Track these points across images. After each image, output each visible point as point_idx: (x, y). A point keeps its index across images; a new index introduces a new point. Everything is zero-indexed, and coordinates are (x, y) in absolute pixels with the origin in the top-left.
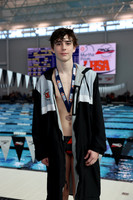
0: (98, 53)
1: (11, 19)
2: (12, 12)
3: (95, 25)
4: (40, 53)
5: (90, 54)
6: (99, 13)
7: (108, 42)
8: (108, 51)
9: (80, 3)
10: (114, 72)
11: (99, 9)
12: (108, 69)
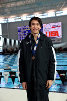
0: (53, 27)
1: (9, 13)
2: (9, 9)
3: (51, 14)
4: (24, 29)
5: (48, 28)
6: (52, 7)
7: (57, 22)
8: (58, 26)
9: (43, 3)
10: (61, 37)
11: (52, 6)
12: (58, 35)
